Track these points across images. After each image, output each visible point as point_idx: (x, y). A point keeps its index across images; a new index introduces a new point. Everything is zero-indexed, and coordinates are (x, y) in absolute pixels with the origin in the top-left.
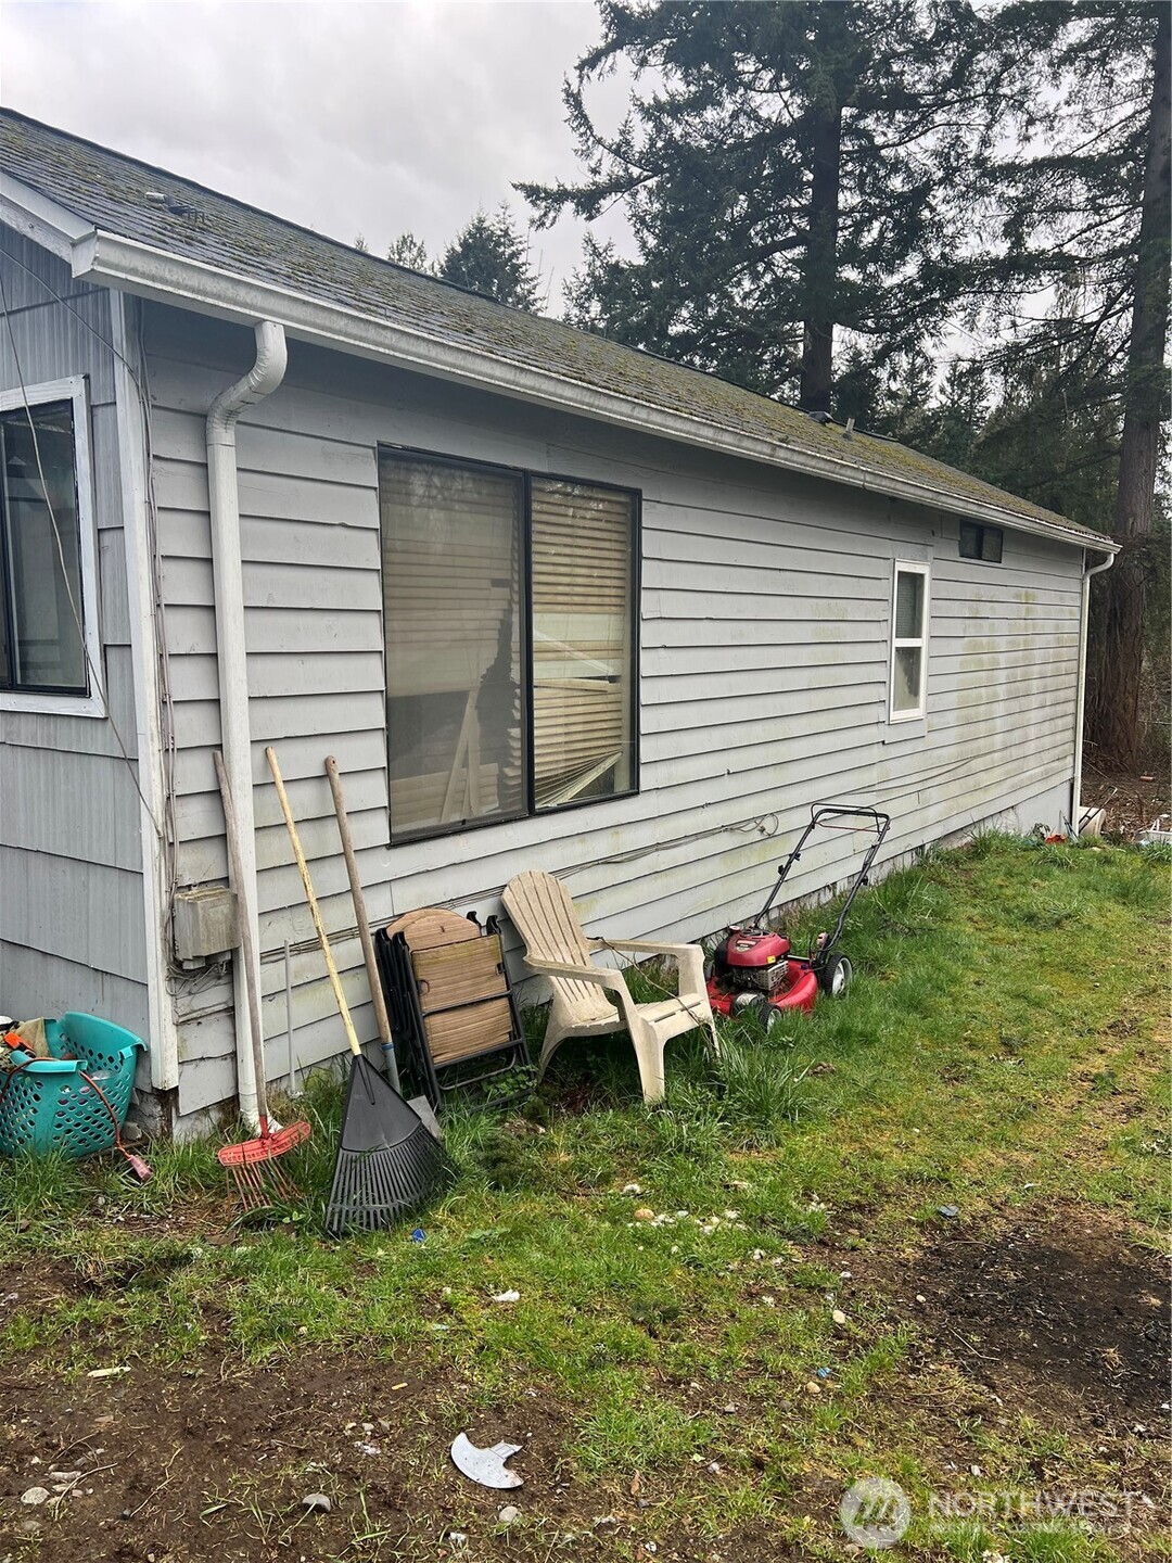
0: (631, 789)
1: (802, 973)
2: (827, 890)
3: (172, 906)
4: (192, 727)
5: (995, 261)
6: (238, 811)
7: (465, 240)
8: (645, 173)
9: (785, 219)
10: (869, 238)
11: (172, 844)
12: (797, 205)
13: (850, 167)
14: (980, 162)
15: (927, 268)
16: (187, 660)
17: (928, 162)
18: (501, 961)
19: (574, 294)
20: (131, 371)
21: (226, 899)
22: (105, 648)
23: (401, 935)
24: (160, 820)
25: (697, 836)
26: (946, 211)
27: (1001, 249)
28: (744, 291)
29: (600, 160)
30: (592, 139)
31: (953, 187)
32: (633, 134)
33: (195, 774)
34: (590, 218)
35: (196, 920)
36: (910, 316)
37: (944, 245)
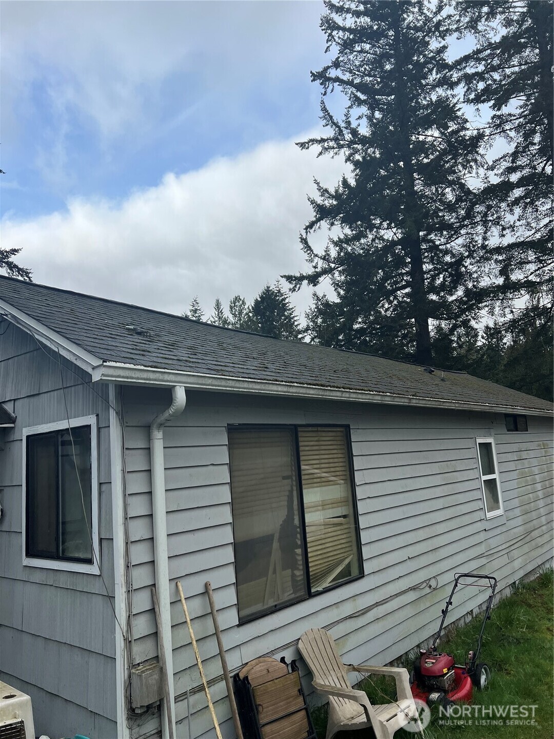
0: (360, 574)
1: (463, 676)
2: (468, 615)
3: (130, 677)
4: (141, 577)
5: (498, 286)
6: (163, 620)
7: (262, 296)
8: (337, 266)
9: (400, 277)
10: (438, 282)
11: (130, 642)
12: (405, 271)
13: (426, 254)
14: (484, 247)
15: (467, 292)
16: (139, 543)
17: (461, 250)
18: (300, 687)
19: (310, 317)
20: (117, 413)
21: (157, 670)
22: (101, 540)
23: (246, 678)
24: (125, 629)
25: (397, 595)
26: (472, 268)
27: (500, 281)
28: (386, 308)
29: (317, 263)
30: (313, 255)
31: (474, 259)
32: (331, 251)
33: (142, 602)
34: (315, 285)
35: (142, 685)
36: (463, 311)
37: (473, 281)
